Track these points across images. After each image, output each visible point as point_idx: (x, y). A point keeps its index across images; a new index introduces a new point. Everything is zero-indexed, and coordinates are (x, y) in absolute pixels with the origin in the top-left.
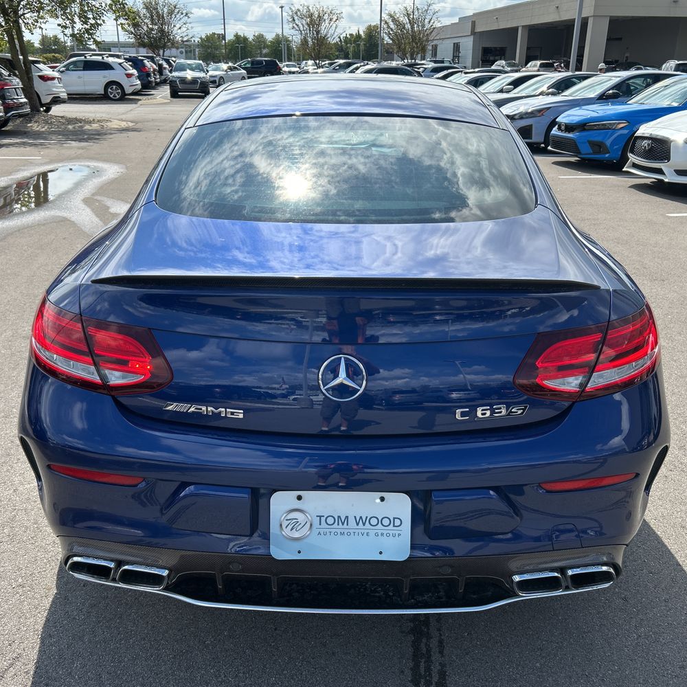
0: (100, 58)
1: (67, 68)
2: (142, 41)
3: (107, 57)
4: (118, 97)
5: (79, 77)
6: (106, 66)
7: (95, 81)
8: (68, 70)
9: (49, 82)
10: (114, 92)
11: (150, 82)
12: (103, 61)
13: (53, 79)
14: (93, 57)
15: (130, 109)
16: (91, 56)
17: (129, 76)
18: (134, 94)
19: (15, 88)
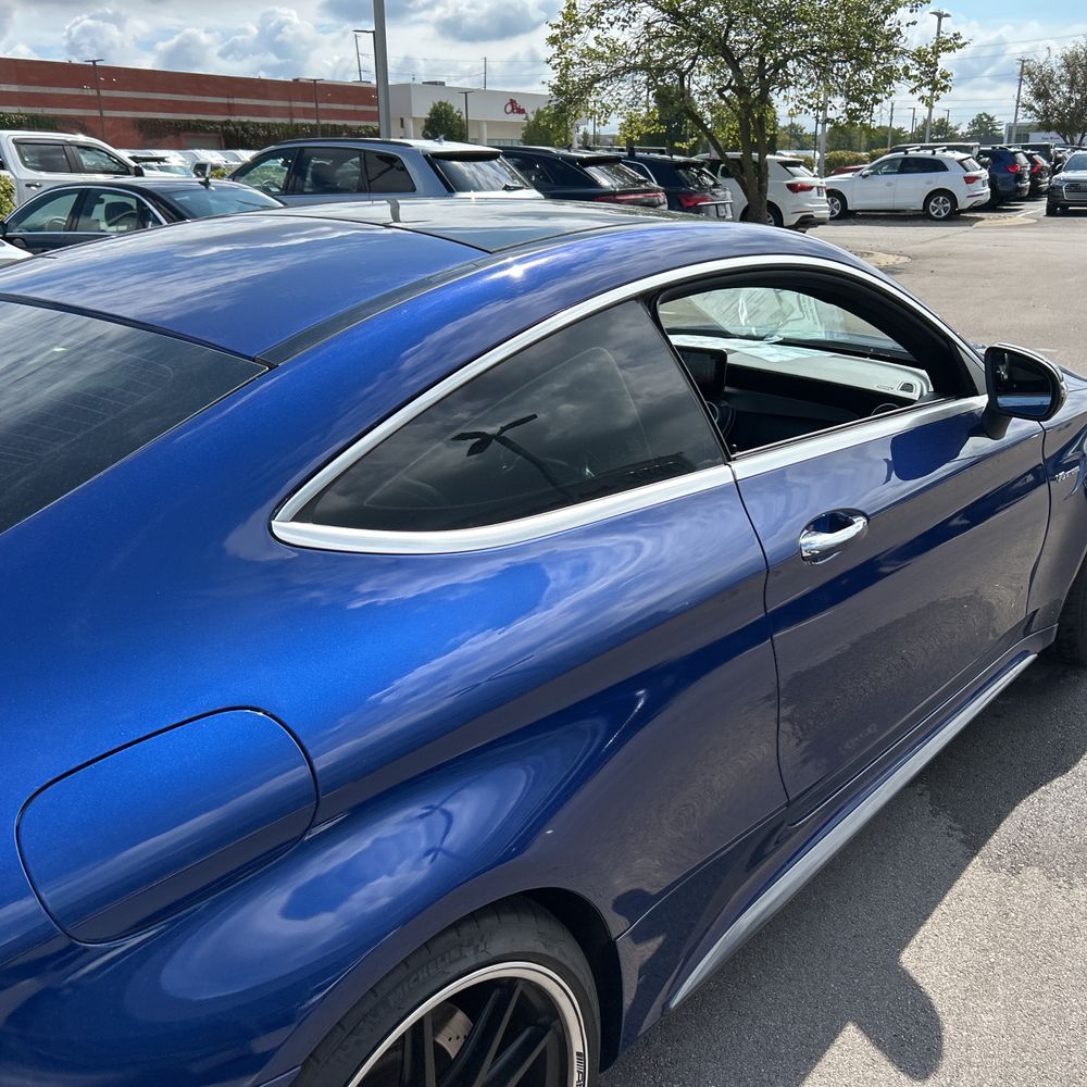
0: (930, 152)
1: (875, 171)
2: (1048, 121)
3: (944, 151)
4: (944, 214)
5: (889, 184)
6: (937, 166)
7: (911, 190)
8: (876, 173)
9: (802, 194)
10: (940, 207)
11: (1020, 190)
12: (933, 157)
13: (811, 188)
14: (922, 152)
15: (945, 234)
16: (918, 150)
17: (970, 180)
18: (973, 209)
19: (716, 205)
